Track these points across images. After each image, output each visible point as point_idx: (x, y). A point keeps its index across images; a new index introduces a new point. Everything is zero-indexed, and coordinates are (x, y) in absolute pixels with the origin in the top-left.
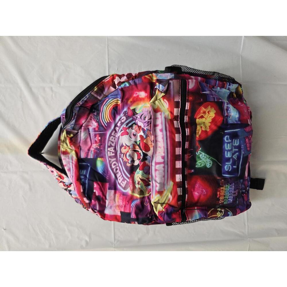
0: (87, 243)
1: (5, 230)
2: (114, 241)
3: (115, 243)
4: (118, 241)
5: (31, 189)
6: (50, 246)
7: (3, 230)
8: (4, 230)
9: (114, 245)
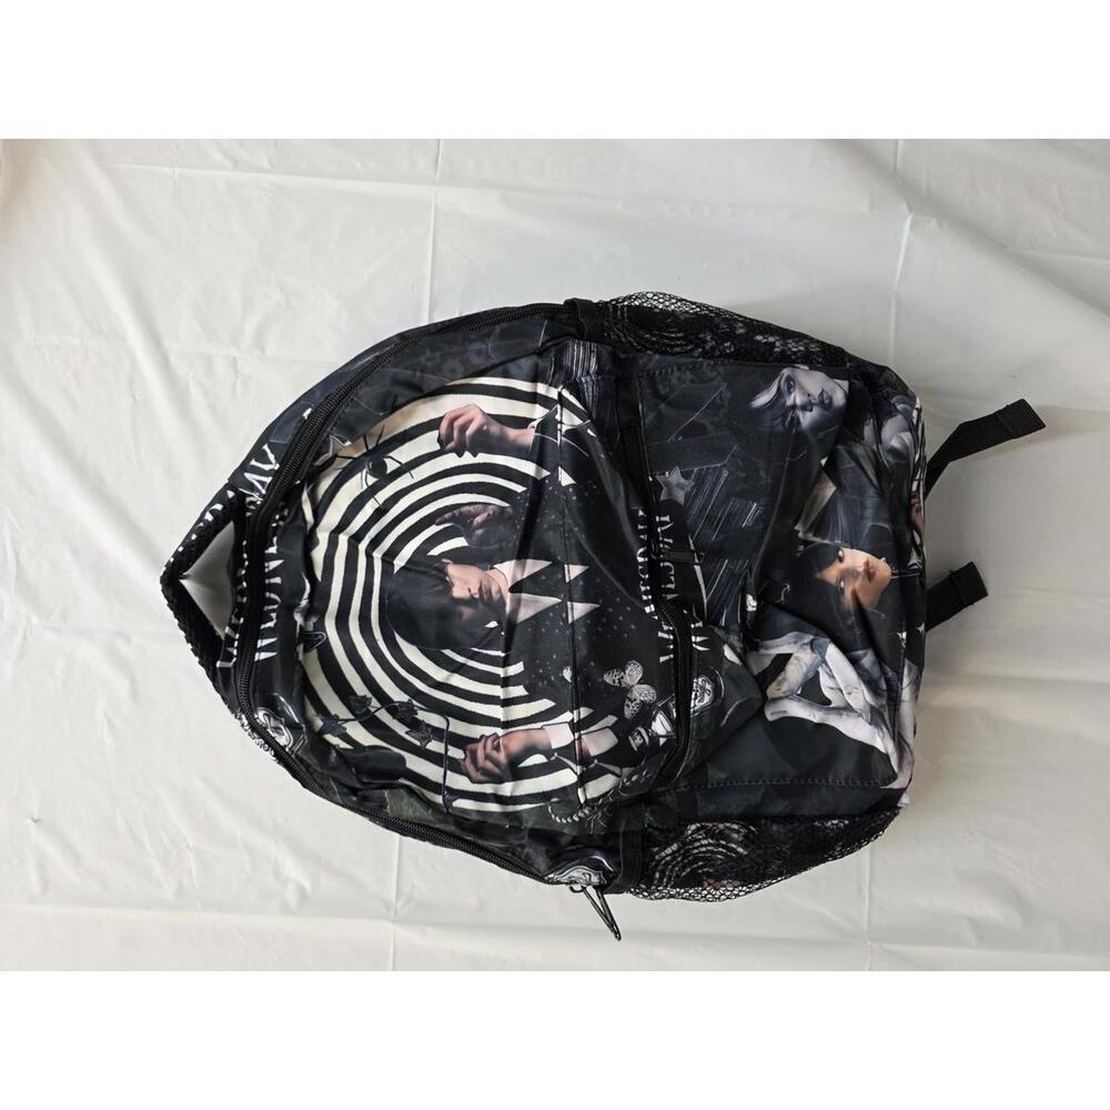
0: (303, 895)
1: (36, 821)
2: (397, 900)
3: (399, 906)
4: (410, 899)
5: (135, 694)
6: (180, 891)
7: (30, 821)
8: (33, 824)
9: (396, 913)
